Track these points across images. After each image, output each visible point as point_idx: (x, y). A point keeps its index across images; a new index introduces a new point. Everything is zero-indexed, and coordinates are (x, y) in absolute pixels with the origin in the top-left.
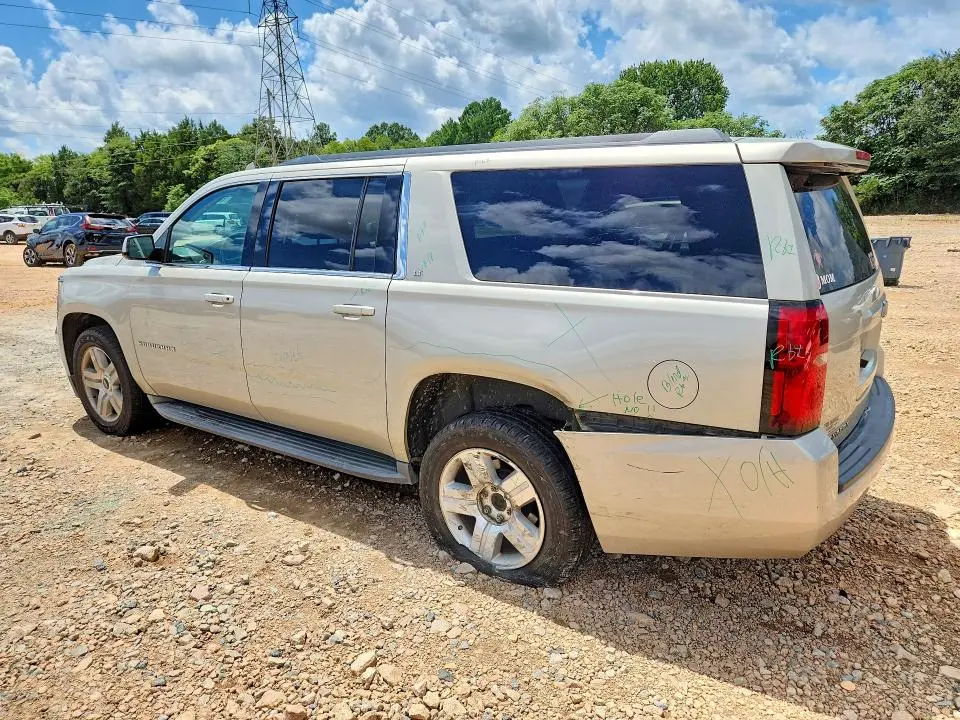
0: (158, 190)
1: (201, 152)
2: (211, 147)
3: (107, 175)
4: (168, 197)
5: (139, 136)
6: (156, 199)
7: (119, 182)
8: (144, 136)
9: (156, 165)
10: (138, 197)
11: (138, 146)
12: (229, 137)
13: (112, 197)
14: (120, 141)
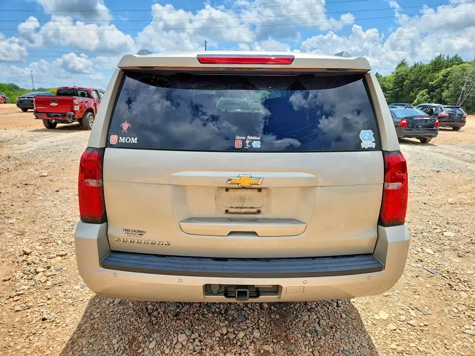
0: (413, 92)
1: (443, 72)
2: (449, 69)
3: (391, 85)
4: (418, 96)
5: (413, 65)
6: (412, 97)
7: (396, 88)
8: (415, 65)
9: (416, 80)
10: (402, 96)
11: (411, 70)
12: (462, 63)
13: (391, 96)
14: (403, 68)
